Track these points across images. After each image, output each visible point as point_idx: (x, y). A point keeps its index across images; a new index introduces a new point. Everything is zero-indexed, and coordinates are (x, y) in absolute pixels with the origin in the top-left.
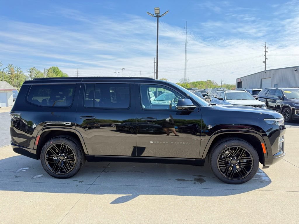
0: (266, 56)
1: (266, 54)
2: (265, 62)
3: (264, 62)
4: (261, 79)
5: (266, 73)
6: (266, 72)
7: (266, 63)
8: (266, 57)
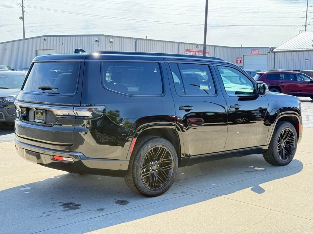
0: (23, 7)
1: (23, 4)
2: (22, 18)
3: (20, 18)
4: (37, 50)
5: (45, 40)
6: (45, 38)
7: (24, 19)
8: (23, 9)
